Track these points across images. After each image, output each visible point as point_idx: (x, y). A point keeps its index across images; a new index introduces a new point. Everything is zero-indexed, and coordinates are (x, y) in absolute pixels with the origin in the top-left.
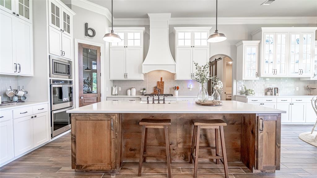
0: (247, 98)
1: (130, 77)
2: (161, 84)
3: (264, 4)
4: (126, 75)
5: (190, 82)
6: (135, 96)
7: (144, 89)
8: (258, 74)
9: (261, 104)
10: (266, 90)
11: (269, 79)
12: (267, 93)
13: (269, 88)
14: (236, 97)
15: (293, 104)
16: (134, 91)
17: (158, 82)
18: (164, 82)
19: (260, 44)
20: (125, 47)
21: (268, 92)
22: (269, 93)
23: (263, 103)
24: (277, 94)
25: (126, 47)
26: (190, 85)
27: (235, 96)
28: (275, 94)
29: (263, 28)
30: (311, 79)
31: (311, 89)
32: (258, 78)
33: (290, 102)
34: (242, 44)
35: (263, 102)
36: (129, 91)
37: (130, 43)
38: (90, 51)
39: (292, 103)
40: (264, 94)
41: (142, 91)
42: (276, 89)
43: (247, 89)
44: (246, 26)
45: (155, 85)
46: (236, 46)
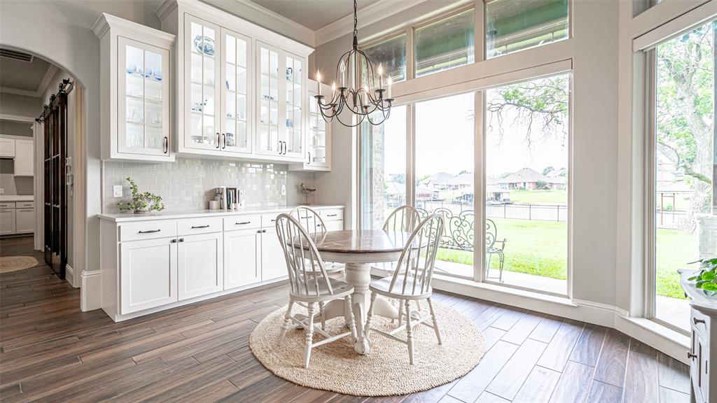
0: (118, 225)
8: (171, 144)
9: (174, 241)
10: (207, 194)
11: (234, 165)
12: (211, 202)
13: (216, 189)
14: (101, 222)
15: (264, 231)
19: (174, 45)
21: (214, 200)
22: (214, 204)
23: (179, 238)
24: (233, 206)
27: (97, 219)
28: (229, 207)
30: (306, 168)
31: (307, 191)
32: (172, 158)
33: (258, 226)
34: (107, 25)
35: (181, 235)
39: (263, 229)
40: (203, 207)
42: (232, 192)
43: (140, 191)
46: (96, 33)
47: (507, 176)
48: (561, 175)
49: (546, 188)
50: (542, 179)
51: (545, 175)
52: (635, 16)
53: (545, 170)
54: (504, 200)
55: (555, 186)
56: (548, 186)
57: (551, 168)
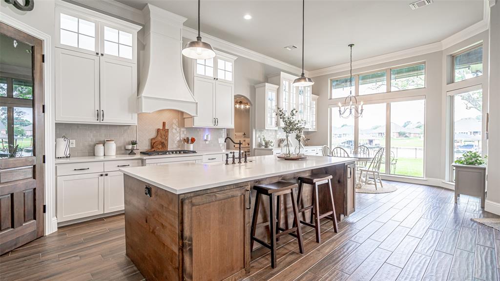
1: (108, 119)
2: (163, 133)
3: (288, 48)
4: (99, 114)
5: (207, 131)
6: (114, 158)
7: (134, 143)
8: (278, 124)
10: (278, 141)
14: (256, 150)
16: (113, 147)
17: (158, 130)
18: (168, 130)
19: (278, 90)
20: (97, 54)
25: (100, 55)
26: (207, 136)
29: (282, 73)
31: (307, 140)
32: (277, 128)
34: (265, 86)
36: (100, 149)
37: (110, 49)
38: (15, 45)
40: (278, 146)
41: (130, 147)
44: (264, 66)
45: (153, 134)
46: (256, 87)
47: (376, 128)
48: (417, 127)
49: (406, 136)
50: (403, 130)
51: (405, 127)
52: (447, 84)
53: (406, 123)
54: (376, 145)
55: (412, 135)
56: (407, 135)
57: (410, 122)
